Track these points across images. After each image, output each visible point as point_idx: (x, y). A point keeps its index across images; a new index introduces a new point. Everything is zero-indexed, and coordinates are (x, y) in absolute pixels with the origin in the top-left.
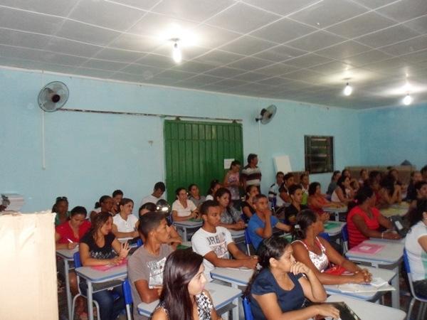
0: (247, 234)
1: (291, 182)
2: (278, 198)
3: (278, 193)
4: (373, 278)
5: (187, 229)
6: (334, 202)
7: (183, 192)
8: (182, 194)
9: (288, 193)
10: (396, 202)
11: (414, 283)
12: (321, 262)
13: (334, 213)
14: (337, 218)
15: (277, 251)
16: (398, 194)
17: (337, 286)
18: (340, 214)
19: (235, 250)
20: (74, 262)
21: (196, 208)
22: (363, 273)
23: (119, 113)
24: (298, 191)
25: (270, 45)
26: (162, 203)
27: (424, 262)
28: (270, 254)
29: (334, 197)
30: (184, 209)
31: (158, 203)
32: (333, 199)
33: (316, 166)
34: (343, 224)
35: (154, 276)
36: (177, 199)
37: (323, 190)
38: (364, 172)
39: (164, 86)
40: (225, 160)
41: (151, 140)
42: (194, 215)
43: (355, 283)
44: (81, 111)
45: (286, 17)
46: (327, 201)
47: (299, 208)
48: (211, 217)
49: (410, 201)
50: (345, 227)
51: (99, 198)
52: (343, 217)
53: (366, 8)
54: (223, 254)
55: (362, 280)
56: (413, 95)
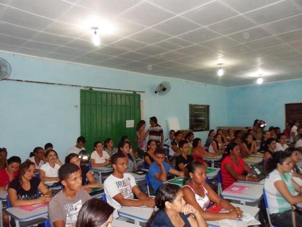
0: (147, 177)
1: (180, 137)
2: (170, 149)
3: (171, 146)
4: (244, 214)
5: (102, 173)
6: (211, 153)
7: (99, 144)
8: (99, 147)
9: (178, 146)
10: (253, 153)
11: (271, 215)
12: (204, 202)
13: (211, 161)
14: (213, 165)
15: (171, 196)
16: (254, 146)
17: (217, 221)
18: (215, 161)
19: (138, 192)
20: (6, 202)
21: (109, 157)
22: (237, 211)
23: (52, 84)
24: (185, 145)
25: (167, 37)
26: (83, 153)
27: (278, 200)
28: (165, 198)
29: (211, 149)
30: (99, 158)
31: (80, 153)
32: (210, 151)
33: (197, 126)
34: (218, 169)
35: (70, 216)
36: (95, 150)
37: (203, 143)
38: (231, 131)
39: (88, 65)
40: (127, 121)
41: (76, 105)
42: (108, 162)
43: (230, 219)
44: (22, 81)
45: (179, 15)
46: (206, 152)
47: (186, 158)
48: (120, 166)
49: (263, 151)
50: (220, 172)
51: (33, 149)
52: (218, 164)
53: (237, 12)
54: (129, 195)
55: (236, 216)
56: (264, 78)
